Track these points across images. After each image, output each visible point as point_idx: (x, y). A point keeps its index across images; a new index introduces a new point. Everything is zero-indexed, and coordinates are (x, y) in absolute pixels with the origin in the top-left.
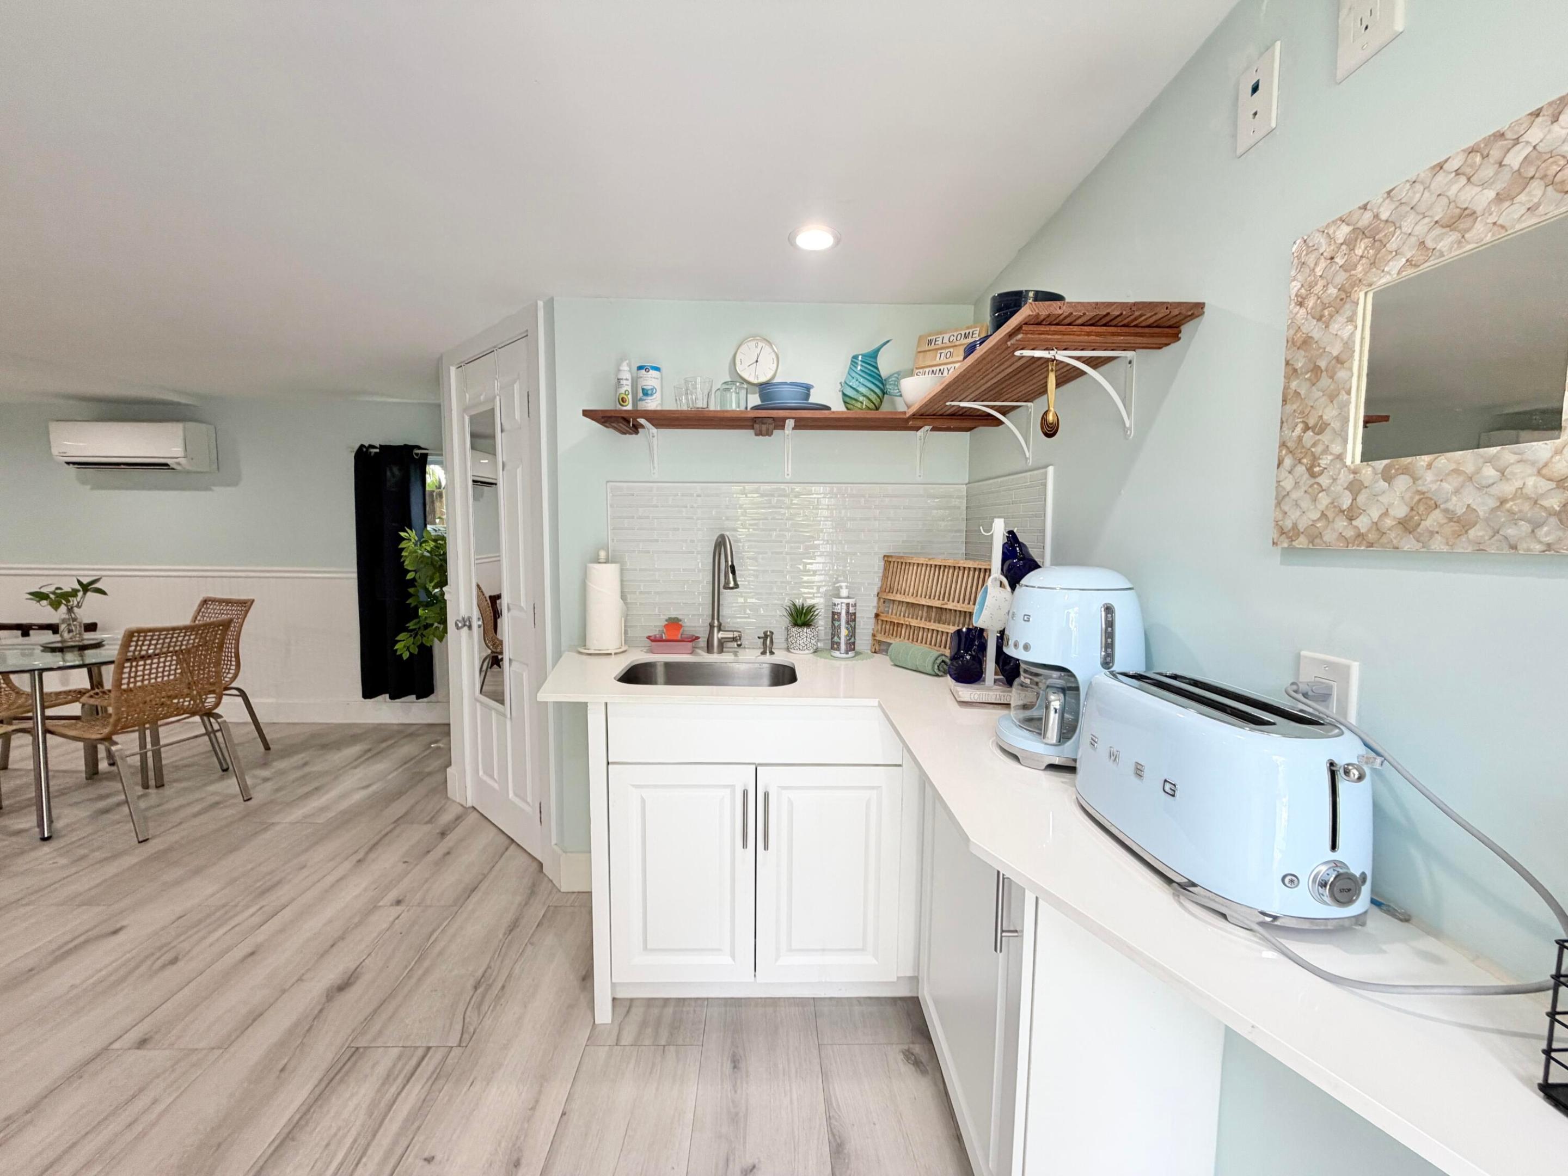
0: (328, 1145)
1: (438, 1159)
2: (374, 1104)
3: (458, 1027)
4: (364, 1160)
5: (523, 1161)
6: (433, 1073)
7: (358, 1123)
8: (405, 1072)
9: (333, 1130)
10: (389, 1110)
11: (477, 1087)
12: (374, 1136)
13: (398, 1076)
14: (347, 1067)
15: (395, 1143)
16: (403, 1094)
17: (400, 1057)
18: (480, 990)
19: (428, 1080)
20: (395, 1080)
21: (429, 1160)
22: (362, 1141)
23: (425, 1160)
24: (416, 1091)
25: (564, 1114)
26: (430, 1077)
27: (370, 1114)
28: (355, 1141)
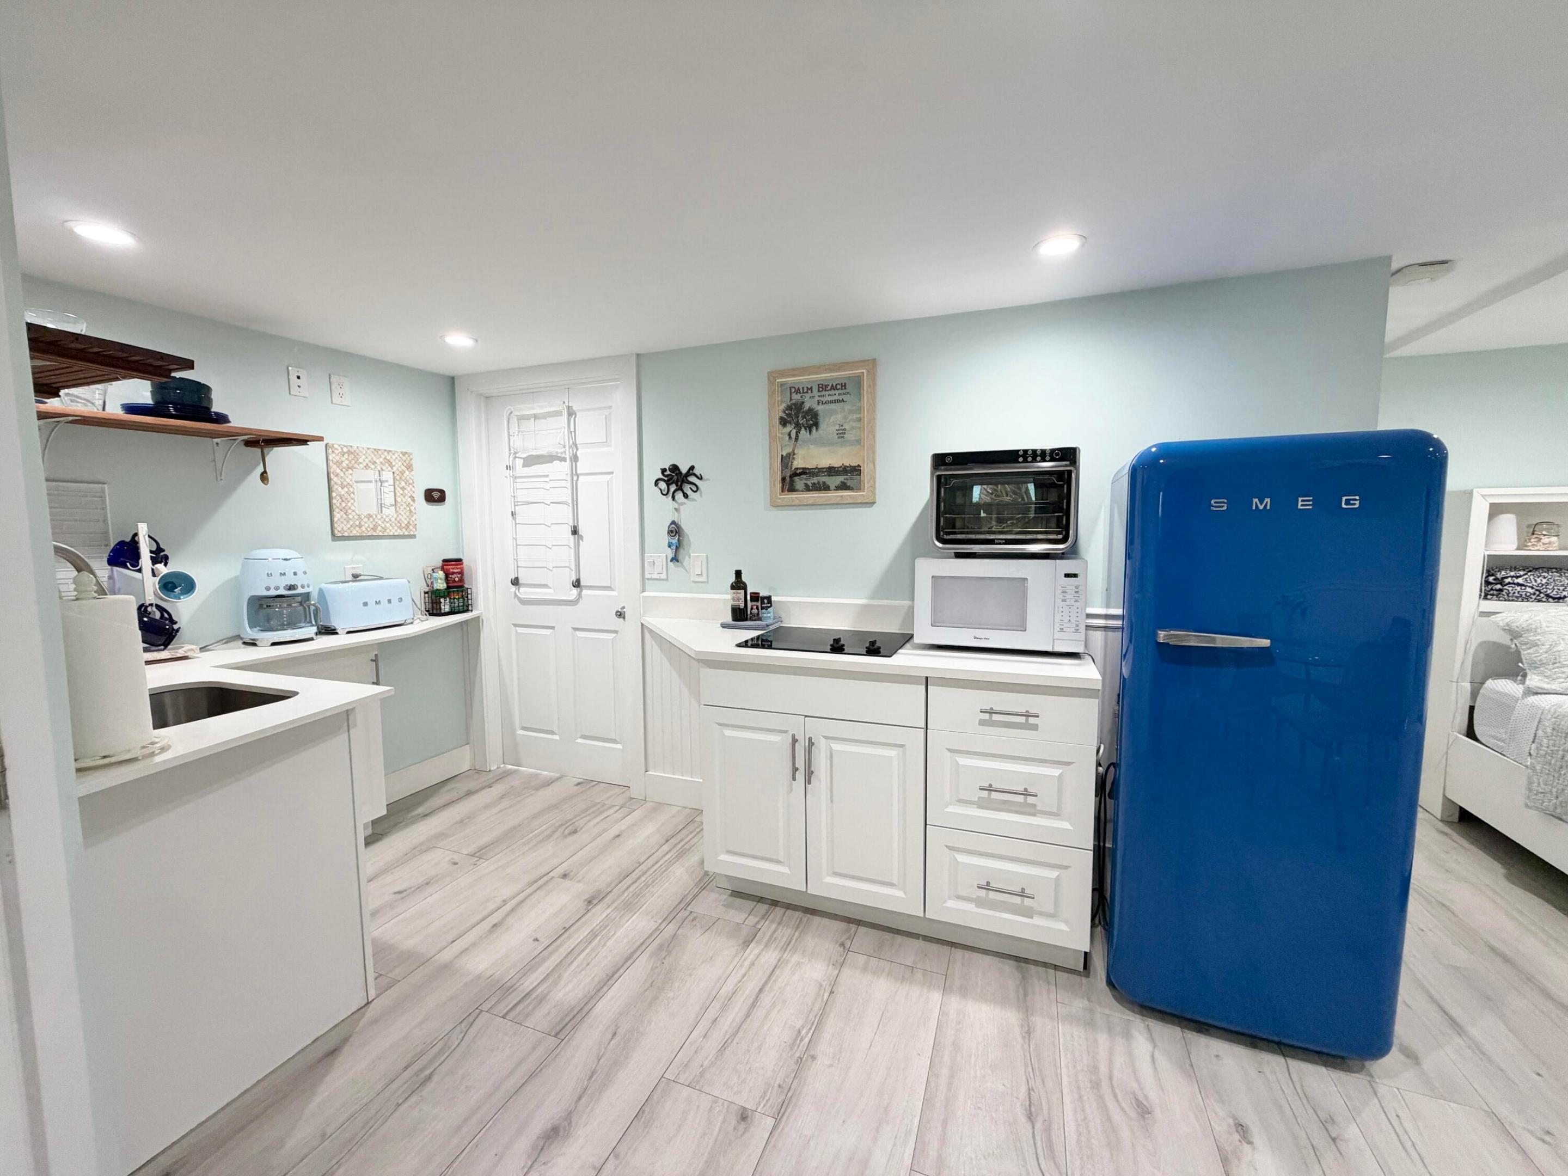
0: (588, 964)
1: (532, 939)
2: (556, 983)
3: (473, 1031)
4: (569, 950)
5: (492, 925)
6: (509, 994)
7: (568, 973)
8: (528, 1001)
9: (583, 972)
10: (548, 975)
11: (490, 973)
12: (561, 962)
13: (535, 998)
14: (567, 1019)
15: (551, 954)
16: (535, 984)
17: (527, 1016)
18: (427, 1072)
19: (515, 989)
20: (537, 996)
21: (536, 940)
22: (568, 960)
23: (538, 941)
24: (526, 984)
25: (453, 941)
26: (513, 991)
27: (560, 976)
28: (572, 962)
